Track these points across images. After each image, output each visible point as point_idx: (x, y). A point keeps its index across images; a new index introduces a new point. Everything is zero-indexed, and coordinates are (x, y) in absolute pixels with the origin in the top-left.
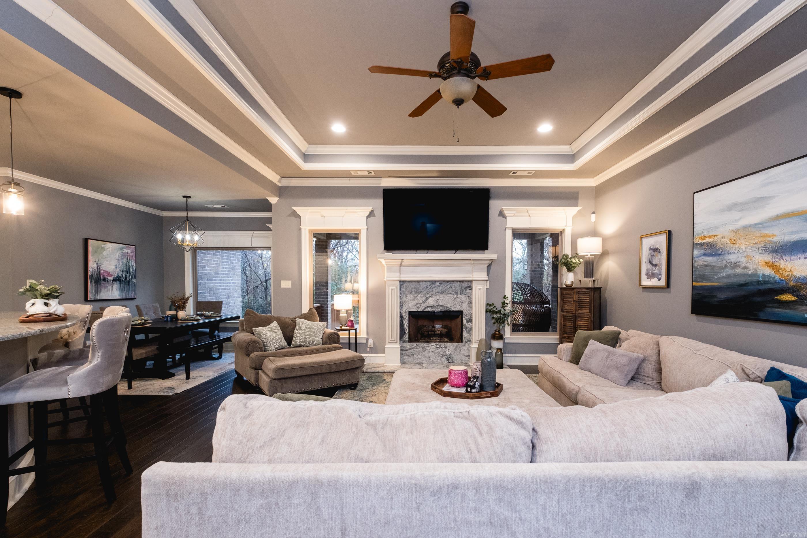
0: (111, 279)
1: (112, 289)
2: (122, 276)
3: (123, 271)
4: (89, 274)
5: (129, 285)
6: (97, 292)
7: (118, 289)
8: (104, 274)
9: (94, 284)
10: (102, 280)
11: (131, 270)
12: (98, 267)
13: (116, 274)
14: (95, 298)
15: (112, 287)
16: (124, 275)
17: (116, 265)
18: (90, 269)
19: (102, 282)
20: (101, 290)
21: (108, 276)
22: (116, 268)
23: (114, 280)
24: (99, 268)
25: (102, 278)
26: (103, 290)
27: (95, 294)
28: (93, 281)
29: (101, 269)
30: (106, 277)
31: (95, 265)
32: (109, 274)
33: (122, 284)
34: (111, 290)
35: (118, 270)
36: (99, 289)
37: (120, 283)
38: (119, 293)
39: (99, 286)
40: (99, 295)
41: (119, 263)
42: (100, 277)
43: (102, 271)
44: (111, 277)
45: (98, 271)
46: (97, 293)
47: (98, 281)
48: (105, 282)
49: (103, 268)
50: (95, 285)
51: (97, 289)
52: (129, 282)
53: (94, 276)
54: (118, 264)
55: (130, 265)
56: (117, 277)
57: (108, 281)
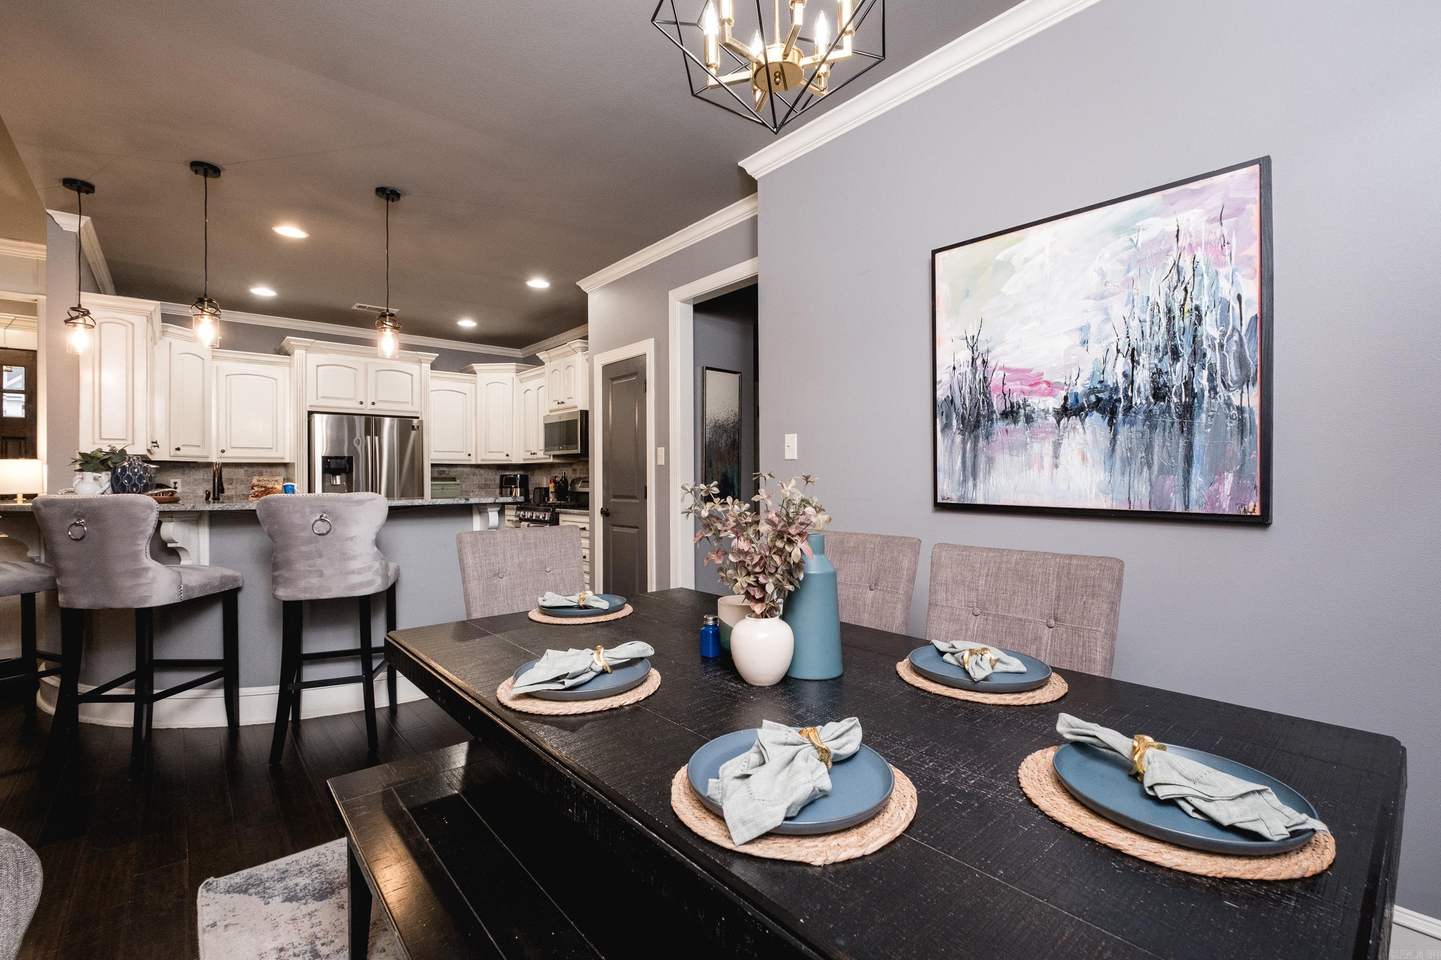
0: (1055, 403)
1: (1056, 456)
2: (1130, 379)
3: (1133, 356)
4: (941, 394)
5: (1187, 429)
6: (971, 470)
7: (1097, 455)
8: (1009, 385)
9: (959, 438)
10: (996, 416)
11: (1210, 329)
12: (979, 361)
13: (1086, 374)
14: (963, 496)
15: (1057, 445)
16: (1142, 377)
17: (1084, 329)
18: (943, 376)
19: (999, 425)
20: (990, 460)
21: (1031, 393)
22: (1085, 342)
23: (1065, 412)
24: (984, 362)
25: (998, 405)
26: (1003, 461)
27: (965, 481)
28: (954, 423)
29: (992, 364)
30: (1017, 398)
31: (965, 355)
32: (1036, 382)
33: (1124, 432)
34: (1048, 460)
35: (1096, 351)
36: (982, 459)
37: (1111, 423)
38: (1101, 476)
39: (982, 443)
40: (980, 485)
41: (1106, 311)
42: (990, 405)
43: (996, 379)
44: (1050, 394)
45: (980, 376)
46: (975, 476)
47: (977, 425)
48: (1015, 422)
49: (1005, 361)
50: (964, 442)
51: (975, 457)
52: (1188, 411)
53: (958, 402)
54: (1095, 320)
55: (1204, 302)
56: (1092, 391)
57: (1029, 419)
